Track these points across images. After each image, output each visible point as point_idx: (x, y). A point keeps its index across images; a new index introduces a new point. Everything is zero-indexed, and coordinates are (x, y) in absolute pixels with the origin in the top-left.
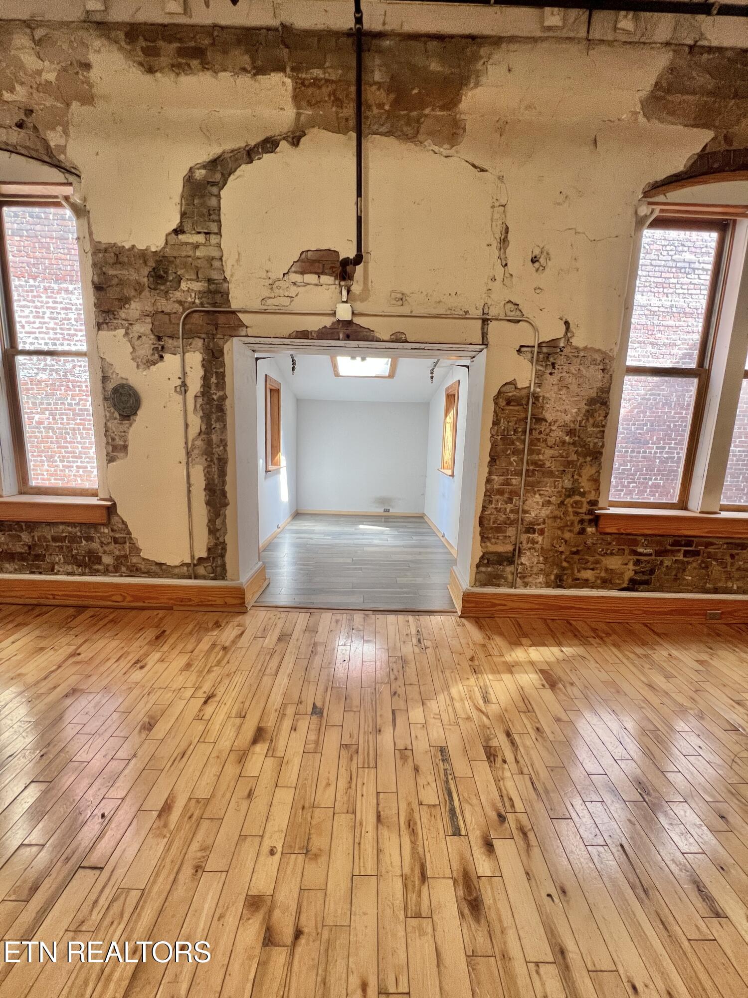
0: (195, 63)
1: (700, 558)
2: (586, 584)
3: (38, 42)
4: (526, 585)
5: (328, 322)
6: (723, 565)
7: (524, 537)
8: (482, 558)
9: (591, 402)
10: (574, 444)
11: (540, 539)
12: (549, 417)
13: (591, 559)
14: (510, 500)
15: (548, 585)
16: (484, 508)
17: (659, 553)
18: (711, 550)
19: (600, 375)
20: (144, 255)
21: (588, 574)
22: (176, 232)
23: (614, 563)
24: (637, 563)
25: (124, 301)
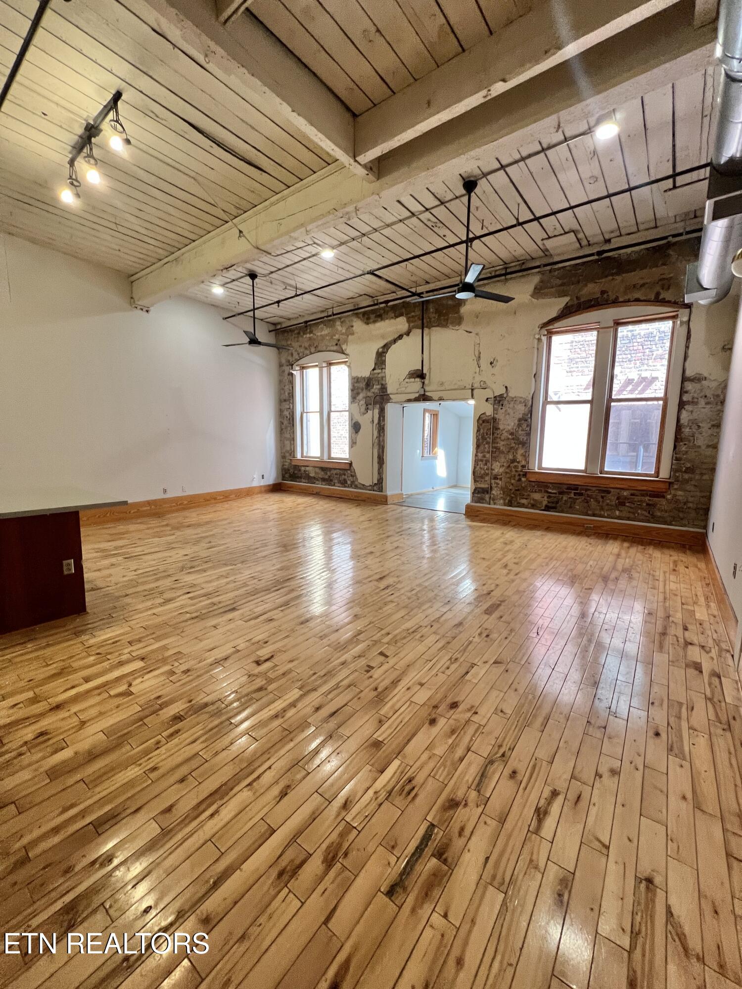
0: (379, 319)
1: (583, 497)
2: (523, 506)
3: (342, 322)
4: (495, 504)
5: (417, 395)
6: (597, 501)
7: (493, 481)
8: (475, 490)
9: (520, 420)
10: (513, 439)
11: (500, 482)
12: (501, 427)
13: (526, 494)
14: (486, 464)
15: (505, 505)
16: (475, 468)
17: (560, 493)
18: (589, 492)
19: (524, 408)
20: (364, 378)
21: (524, 501)
22: (373, 370)
23: (537, 496)
24: (549, 497)
25: (358, 394)
